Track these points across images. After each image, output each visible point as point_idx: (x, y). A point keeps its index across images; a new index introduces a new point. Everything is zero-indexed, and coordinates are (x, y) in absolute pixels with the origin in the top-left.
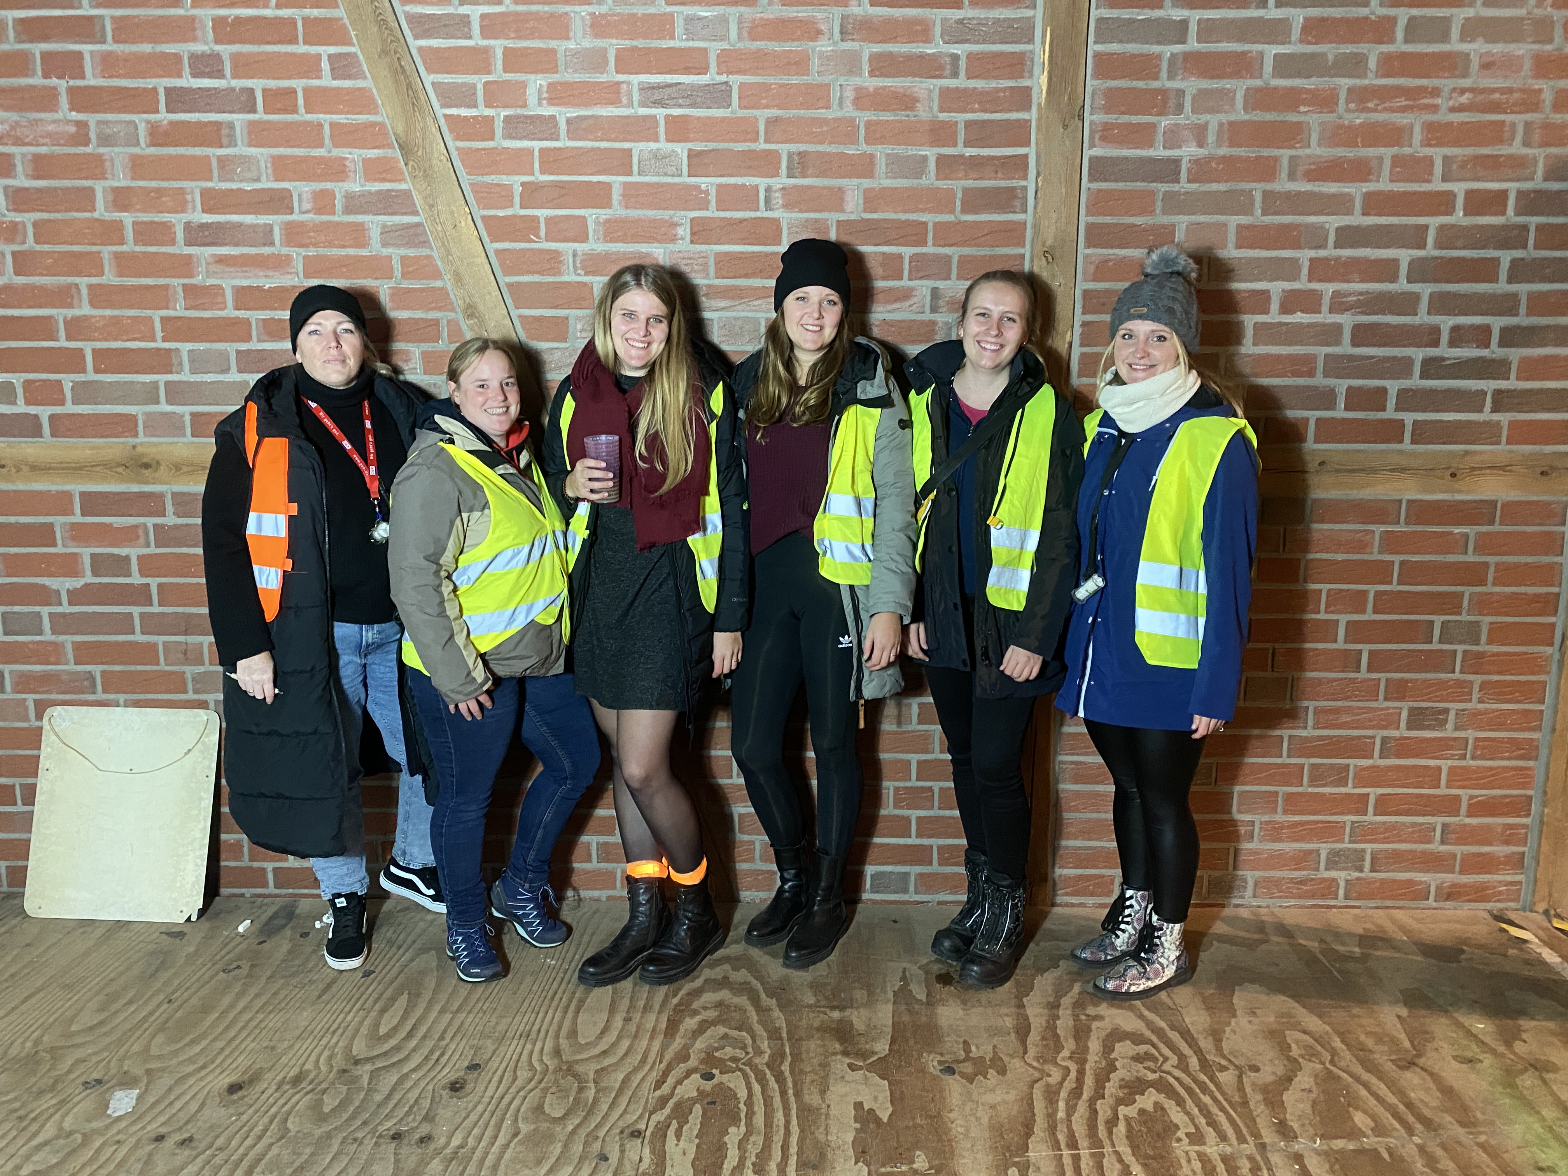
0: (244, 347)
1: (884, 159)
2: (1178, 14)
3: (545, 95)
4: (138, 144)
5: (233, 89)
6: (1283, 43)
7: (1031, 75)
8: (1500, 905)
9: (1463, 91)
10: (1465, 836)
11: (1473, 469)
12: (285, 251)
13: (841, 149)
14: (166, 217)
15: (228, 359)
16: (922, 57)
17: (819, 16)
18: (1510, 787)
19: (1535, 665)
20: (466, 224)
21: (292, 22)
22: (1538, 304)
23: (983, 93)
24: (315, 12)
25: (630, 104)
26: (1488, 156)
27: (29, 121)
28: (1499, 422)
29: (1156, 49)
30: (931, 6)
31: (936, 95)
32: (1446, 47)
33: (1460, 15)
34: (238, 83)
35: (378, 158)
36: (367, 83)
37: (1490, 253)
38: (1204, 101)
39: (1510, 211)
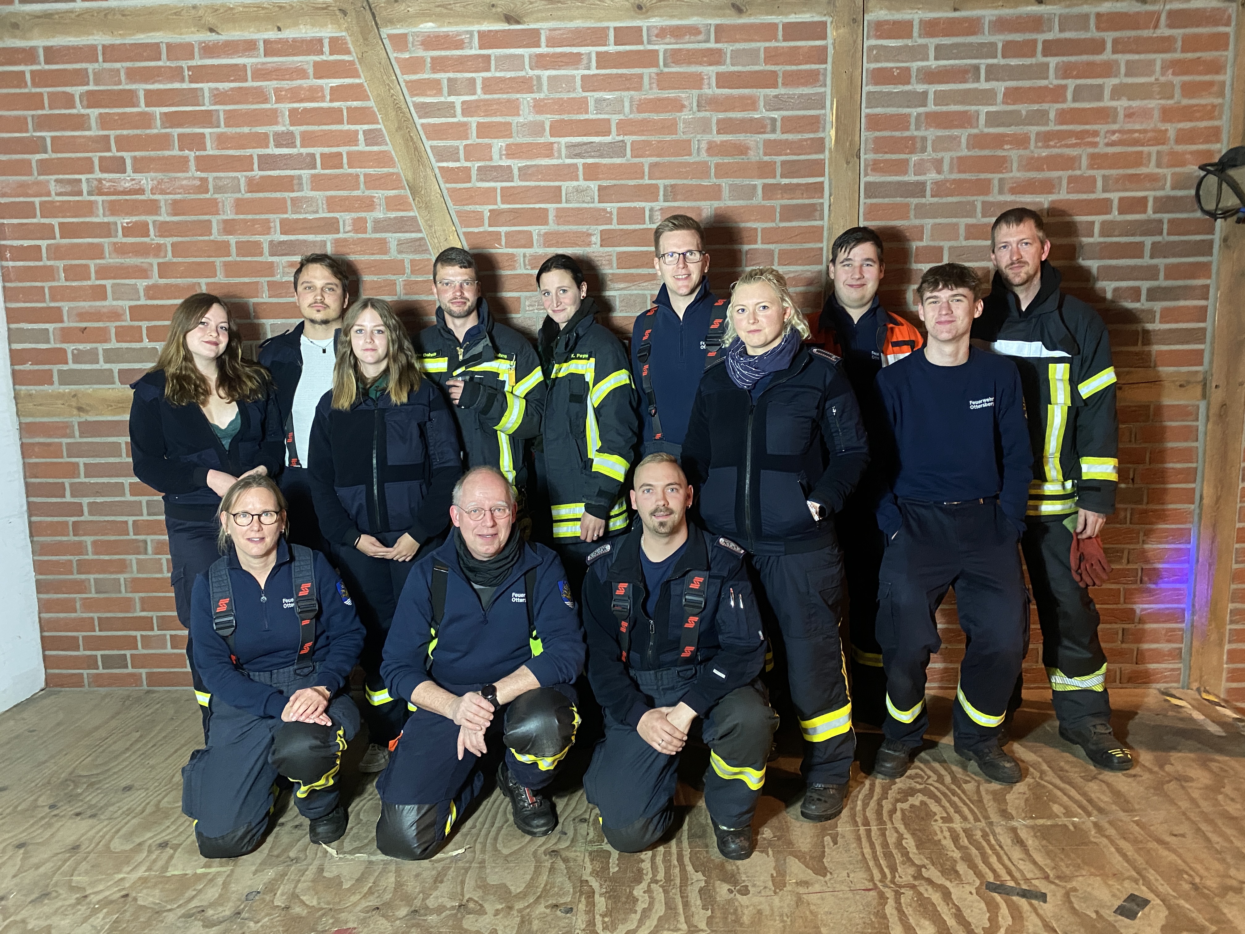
1: (728, 188)
2: (920, 88)
3: (504, 152)
4: (240, 191)
5: (301, 154)
6: (992, 105)
7: (824, 130)
8: (1166, 685)
9: (1114, 132)
10: (1139, 636)
11: (1133, 384)
13: (699, 182)
14: (257, 238)
16: (752, 120)
17: (683, 95)
18: (1168, 603)
19: (1183, 517)
20: (453, 237)
21: (340, 110)
22: (1172, 272)
23: (793, 142)
24: (355, 104)
25: (560, 157)
26: (1134, 175)
27: (171, 179)
28: (1149, 352)
29: (907, 110)
30: (758, 87)
31: (761, 146)
32: (1101, 104)
33: (1110, 83)
34: (304, 151)
35: (395, 196)
36: (389, 148)
37: (1138, 239)
38: (940, 144)
39: (1150, 210)
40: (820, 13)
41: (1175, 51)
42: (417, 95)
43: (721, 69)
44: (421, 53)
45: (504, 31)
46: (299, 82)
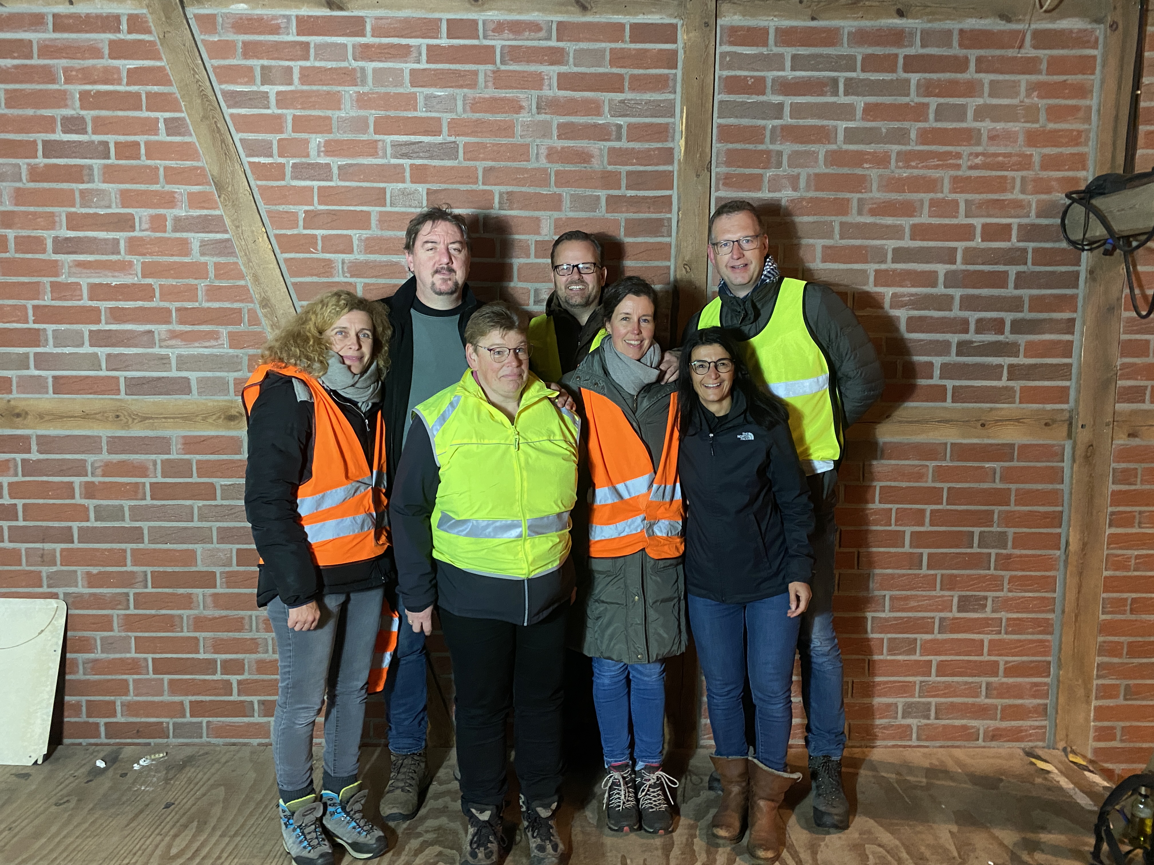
0: (94, 327)
1: (568, 197)
2: (777, 99)
3: (323, 149)
4: (20, 180)
5: (93, 142)
6: (851, 121)
7: (673, 140)
8: (1031, 744)
9: (977, 155)
10: (1004, 691)
11: (997, 421)
12: (128, 258)
13: (538, 190)
14: (39, 233)
15: (83, 337)
16: (596, 126)
17: (521, 96)
18: (1033, 655)
19: (1047, 564)
20: (262, 240)
21: (138, 95)
22: (1037, 303)
23: (639, 152)
24: (156, 89)
25: (385, 156)
26: (998, 200)
28: (1013, 388)
29: (761, 122)
30: (602, 91)
31: (605, 153)
32: (964, 125)
33: (973, 103)
34: (97, 138)
35: (199, 192)
36: (193, 139)
37: (1001, 268)
38: (796, 159)
39: (1014, 239)
40: (670, 16)
41: (1039, 72)
42: (226, 82)
43: (563, 69)
44: (231, 37)
45: (324, 17)
46: (90, 62)
